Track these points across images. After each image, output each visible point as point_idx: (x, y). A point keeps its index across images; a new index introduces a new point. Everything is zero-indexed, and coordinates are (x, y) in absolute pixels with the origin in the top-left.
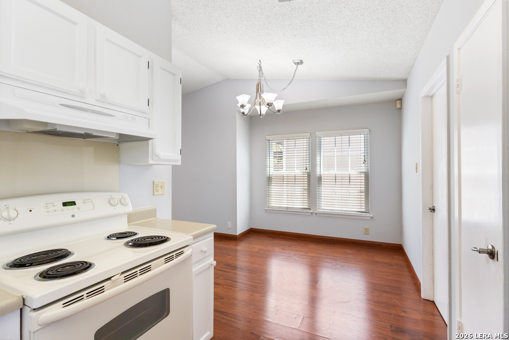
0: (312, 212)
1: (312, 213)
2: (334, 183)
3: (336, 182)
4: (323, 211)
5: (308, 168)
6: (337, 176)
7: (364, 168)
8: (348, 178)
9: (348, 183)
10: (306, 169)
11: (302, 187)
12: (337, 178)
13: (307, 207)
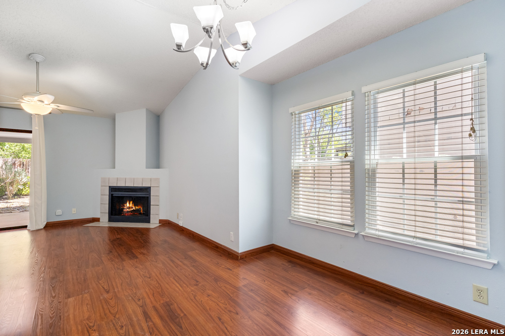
0: (356, 232)
1: (356, 235)
2: (401, 186)
3: (404, 184)
4: (377, 233)
5: (349, 154)
6: (406, 166)
7: (473, 146)
8: (433, 171)
9: (433, 187)
10: (346, 156)
11: (340, 188)
12: (406, 171)
13: (349, 222)
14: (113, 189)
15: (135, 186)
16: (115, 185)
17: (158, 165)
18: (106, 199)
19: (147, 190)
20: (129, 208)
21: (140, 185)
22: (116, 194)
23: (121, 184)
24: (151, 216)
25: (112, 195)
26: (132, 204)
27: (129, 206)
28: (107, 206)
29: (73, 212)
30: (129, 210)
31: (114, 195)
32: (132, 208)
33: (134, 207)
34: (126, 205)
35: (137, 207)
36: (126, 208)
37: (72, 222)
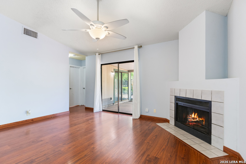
14: (177, 99)
15: (194, 98)
16: (178, 95)
17: (225, 74)
18: (173, 106)
19: (208, 104)
20: (194, 118)
21: (199, 98)
22: (180, 103)
23: (183, 95)
24: (213, 137)
25: (177, 104)
26: (197, 115)
27: (194, 117)
28: (173, 112)
29: (154, 112)
31: (179, 104)
32: (196, 119)
33: (198, 119)
34: (192, 116)
35: (200, 119)
36: (191, 119)
37: (154, 118)
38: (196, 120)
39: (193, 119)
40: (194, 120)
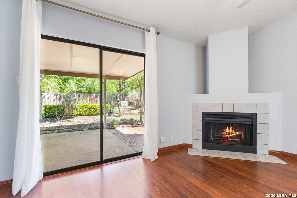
14: (206, 115)
15: (234, 112)
16: (210, 110)
18: (200, 125)
19: (253, 117)
20: (229, 133)
23: (218, 110)
24: (258, 146)
25: (206, 121)
26: (232, 129)
27: (228, 131)
28: (201, 132)
29: (172, 139)
30: (229, 136)
31: (209, 122)
32: (232, 133)
33: (234, 133)
34: (226, 131)
35: (237, 133)
36: (225, 134)
37: (171, 148)
38: (232, 135)
39: (228, 135)
40: (230, 135)
